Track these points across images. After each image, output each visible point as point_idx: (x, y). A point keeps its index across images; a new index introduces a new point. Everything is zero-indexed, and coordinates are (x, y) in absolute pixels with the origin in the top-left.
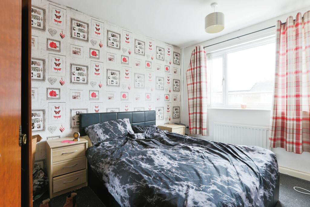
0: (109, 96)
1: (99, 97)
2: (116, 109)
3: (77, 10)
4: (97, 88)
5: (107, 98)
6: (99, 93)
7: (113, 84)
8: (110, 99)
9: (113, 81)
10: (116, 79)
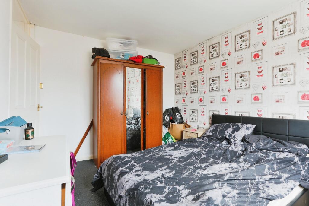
0: (238, 99)
1: (228, 101)
2: (246, 112)
3: (211, 38)
4: (226, 93)
5: (236, 102)
6: (228, 98)
7: (242, 86)
8: (238, 102)
9: (242, 84)
10: (245, 81)
